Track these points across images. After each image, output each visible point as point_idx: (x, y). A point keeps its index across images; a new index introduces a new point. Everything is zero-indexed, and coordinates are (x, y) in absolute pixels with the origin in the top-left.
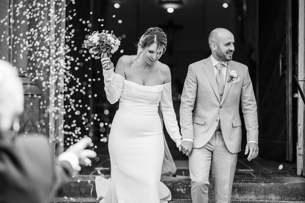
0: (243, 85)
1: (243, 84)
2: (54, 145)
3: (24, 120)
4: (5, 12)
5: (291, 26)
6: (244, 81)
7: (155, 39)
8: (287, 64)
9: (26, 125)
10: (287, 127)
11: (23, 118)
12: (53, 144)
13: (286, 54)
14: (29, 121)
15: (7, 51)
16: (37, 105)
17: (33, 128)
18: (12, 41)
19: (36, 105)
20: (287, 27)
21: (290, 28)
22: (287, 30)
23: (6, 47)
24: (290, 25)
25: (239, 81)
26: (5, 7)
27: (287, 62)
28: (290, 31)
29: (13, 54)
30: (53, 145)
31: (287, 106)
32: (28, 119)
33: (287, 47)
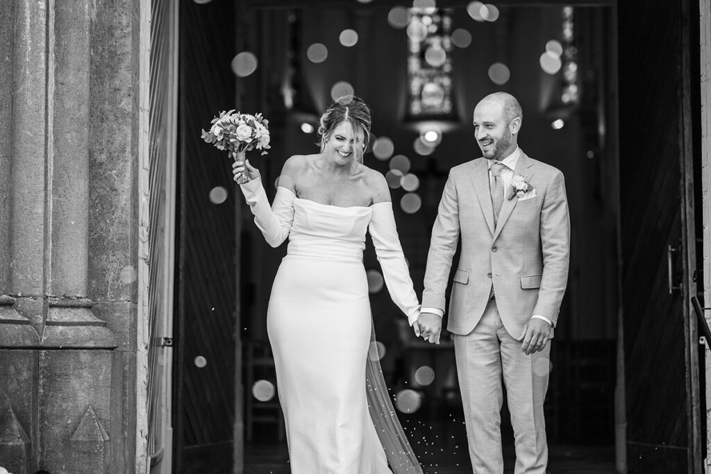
0: (544, 207)
1: (543, 205)
2: (147, 461)
3: (77, 407)
4: (34, 163)
5: (692, 181)
6: (546, 198)
7: (347, 114)
8: (684, 267)
9: (82, 416)
10: (689, 414)
11: (75, 400)
12: (145, 458)
13: (681, 243)
14: (88, 408)
15: (39, 251)
16: (106, 371)
17: (96, 424)
18: (51, 227)
19: (104, 370)
20: (682, 182)
21: (690, 184)
22: (682, 189)
23: (37, 240)
24: (689, 177)
25: (533, 197)
26: (35, 152)
27: (684, 262)
28: (690, 191)
29: (52, 255)
30: (145, 461)
31: (687, 365)
32: (87, 404)
33: (683, 228)
